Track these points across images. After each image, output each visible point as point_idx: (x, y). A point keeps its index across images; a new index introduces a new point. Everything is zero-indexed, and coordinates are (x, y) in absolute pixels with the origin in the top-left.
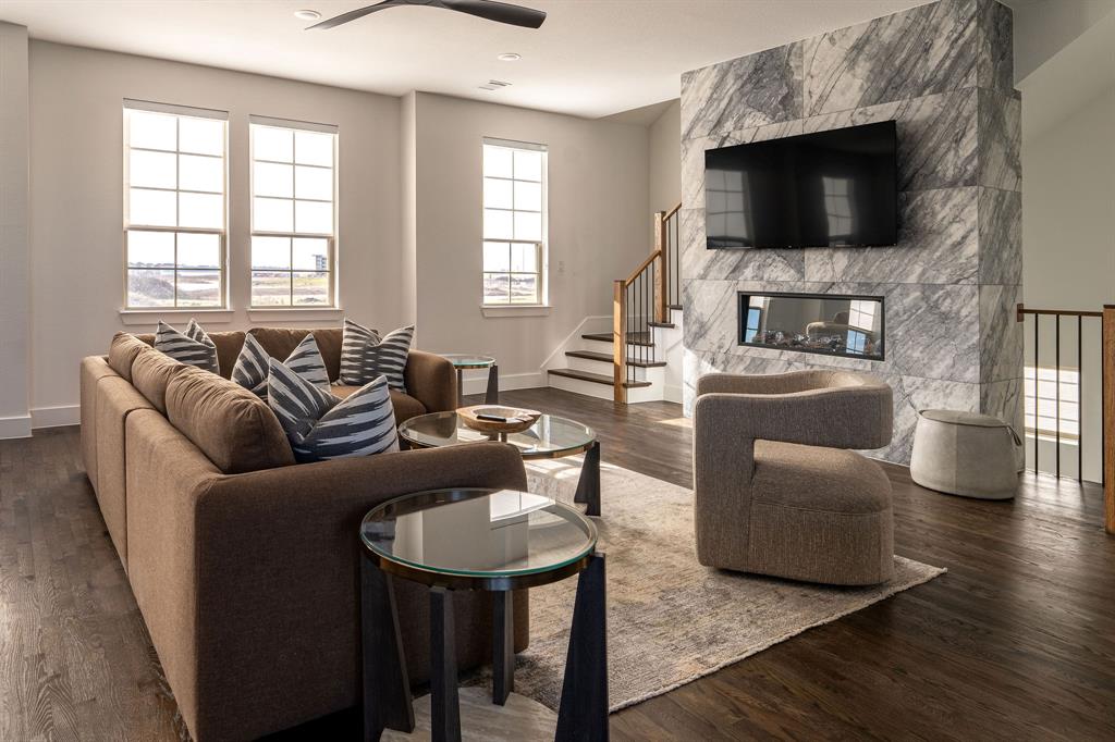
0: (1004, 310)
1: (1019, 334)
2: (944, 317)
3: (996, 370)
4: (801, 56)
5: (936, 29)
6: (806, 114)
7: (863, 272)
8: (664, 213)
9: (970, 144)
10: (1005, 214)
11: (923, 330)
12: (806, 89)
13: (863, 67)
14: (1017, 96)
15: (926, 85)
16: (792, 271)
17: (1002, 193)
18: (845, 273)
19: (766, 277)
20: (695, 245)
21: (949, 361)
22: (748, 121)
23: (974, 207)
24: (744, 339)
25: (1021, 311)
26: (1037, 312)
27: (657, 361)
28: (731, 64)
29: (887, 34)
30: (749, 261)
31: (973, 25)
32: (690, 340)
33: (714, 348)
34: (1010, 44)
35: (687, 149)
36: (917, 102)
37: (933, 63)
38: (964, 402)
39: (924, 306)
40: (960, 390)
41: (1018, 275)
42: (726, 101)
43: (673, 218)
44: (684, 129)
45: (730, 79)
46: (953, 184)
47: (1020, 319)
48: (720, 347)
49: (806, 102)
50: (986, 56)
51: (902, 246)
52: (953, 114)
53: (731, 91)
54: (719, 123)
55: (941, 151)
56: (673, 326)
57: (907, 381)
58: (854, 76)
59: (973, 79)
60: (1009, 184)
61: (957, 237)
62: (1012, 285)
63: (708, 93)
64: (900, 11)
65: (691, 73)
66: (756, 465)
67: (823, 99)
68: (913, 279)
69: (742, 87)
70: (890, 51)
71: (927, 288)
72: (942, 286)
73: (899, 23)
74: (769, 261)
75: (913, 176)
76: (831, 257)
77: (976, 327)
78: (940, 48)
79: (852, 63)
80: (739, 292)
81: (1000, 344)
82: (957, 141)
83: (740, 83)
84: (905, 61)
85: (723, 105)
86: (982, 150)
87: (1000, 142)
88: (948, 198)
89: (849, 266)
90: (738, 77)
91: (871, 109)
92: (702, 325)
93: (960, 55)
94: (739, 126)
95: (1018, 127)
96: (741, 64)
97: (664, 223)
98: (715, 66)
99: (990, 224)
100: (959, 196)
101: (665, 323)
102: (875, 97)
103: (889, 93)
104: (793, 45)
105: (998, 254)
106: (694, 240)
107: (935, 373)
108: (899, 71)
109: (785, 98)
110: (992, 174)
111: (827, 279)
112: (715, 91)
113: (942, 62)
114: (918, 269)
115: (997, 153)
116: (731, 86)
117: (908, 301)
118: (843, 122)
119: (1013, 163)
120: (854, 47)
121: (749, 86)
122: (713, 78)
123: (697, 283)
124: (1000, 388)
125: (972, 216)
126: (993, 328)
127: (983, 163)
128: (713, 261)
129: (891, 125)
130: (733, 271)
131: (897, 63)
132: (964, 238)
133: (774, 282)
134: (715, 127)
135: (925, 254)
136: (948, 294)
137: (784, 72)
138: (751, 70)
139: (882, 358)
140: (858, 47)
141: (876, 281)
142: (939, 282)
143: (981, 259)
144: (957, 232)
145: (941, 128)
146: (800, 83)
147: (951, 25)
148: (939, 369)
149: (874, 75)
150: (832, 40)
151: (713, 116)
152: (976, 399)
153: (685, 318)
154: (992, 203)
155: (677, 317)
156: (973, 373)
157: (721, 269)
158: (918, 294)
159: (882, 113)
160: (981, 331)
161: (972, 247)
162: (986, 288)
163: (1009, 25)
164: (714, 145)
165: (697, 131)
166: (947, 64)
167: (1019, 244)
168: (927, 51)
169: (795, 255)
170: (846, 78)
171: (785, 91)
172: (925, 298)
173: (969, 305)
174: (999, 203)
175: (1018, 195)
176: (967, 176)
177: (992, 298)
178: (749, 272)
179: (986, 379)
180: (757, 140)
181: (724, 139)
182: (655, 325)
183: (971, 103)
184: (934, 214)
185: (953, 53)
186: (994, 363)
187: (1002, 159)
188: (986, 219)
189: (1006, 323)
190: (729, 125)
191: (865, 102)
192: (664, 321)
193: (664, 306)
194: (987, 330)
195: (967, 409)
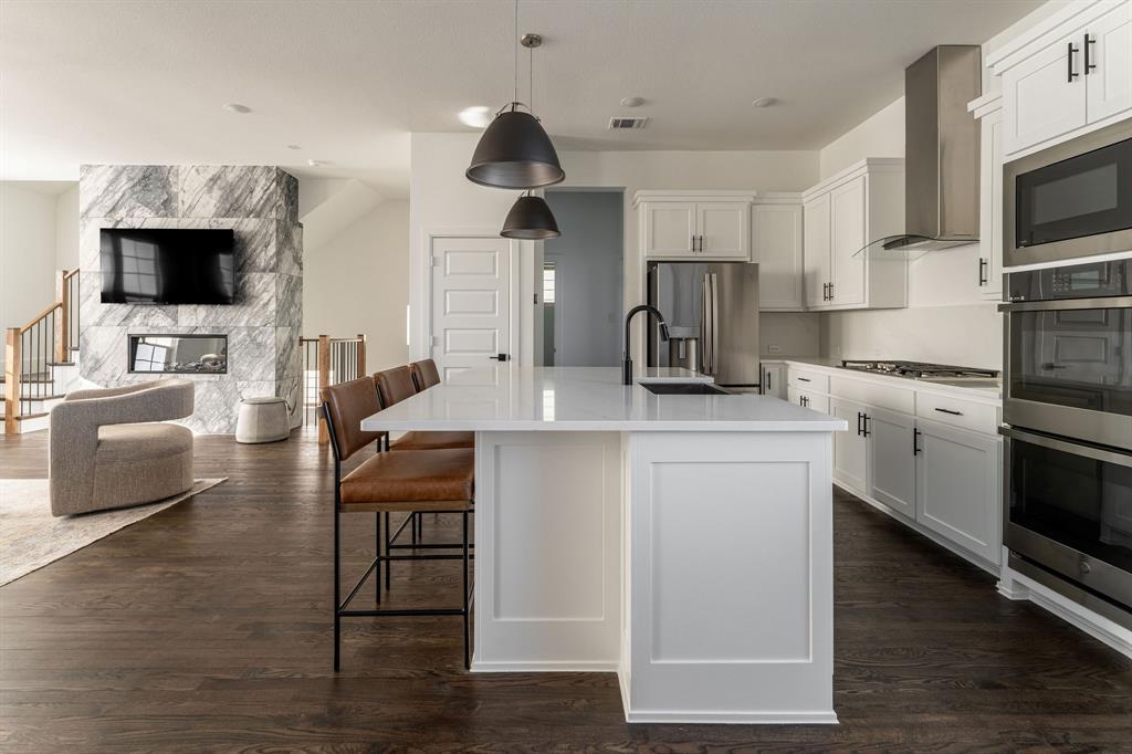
0: (291, 340)
1: (300, 352)
2: (259, 345)
3: (286, 373)
4: (177, 176)
5: (256, 181)
6: (180, 216)
7: (215, 320)
8: (65, 272)
9: (272, 249)
10: (293, 287)
11: (248, 354)
12: (180, 199)
13: (217, 193)
14: (301, 226)
15: (251, 212)
16: (169, 320)
17: (291, 277)
18: (204, 320)
19: (150, 324)
20: (91, 299)
21: (261, 370)
22: (137, 212)
23: (273, 284)
24: (133, 369)
25: (301, 340)
26: (307, 340)
27: (56, 394)
28: (124, 168)
29: (231, 177)
30: (138, 312)
31: (274, 184)
32: (86, 374)
33: (108, 378)
34: (297, 197)
35: (85, 225)
36: (246, 220)
37: (255, 201)
38: (267, 392)
39: (248, 339)
40: (266, 385)
41: (300, 322)
42: (120, 194)
43: (75, 278)
44: (83, 208)
45: (124, 179)
46: (264, 271)
47: (301, 345)
48: (113, 376)
49: (182, 208)
50: (282, 202)
51: (238, 304)
52: (265, 231)
53: (124, 189)
54: (113, 209)
55: (258, 251)
56: (73, 364)
57: (239, 384)
58: (211, 197)
59: (274, 213)
60: (295, 272)
61: (266, 301)
62: (296, 326)
63: (106, 184)
64: (239, 165)
65: (91, 166)
66: (99, 443)
67: (191, 208)
68: (243, 324)
69: (134, 186)
70: (232, 188)
71: (251, 329)
72: (258, 328)
73: (237, 172)
74: (153, 312)
75: (244, 263)
76: (196, 310)
77: (274, 350)
78: (258, 193)
79: (210, 190)
80: (129, 335)
81: (288, 359)
82: (266, 247)
83: (131, 183)
84: (240, 195)
85: (117, 197)
86: (278, 253)
87: (290, 249)
88: (262, 277)
89: (207, 316)
90: (130, 179)
91: (221, 220)
92: (97, 361)
93: (268, 199)
94: (130, 213)
95: (301, 242)
96: (133, 170)
97: (65, 281)
98: (111, 167)
99: (283, 293)
100: (268, 277)
101: (66, 362)
102: (223, 213)
103: (232, 212)
104: (172, 167)
105: (288, 310)
106: (90, 295)
107: (253, 378)
108: (237, 200)
109: (165, 201)
110: (285, 266)
111: (193, 324)
112: (111, 185)
113: (259, 201)
114: (246, 318)
115: (288, 255)
116: (124, 184)
117: (240, 337)
118: (203, 225)
119: (298, 261)
120: (211, 180)
121: (138, 188)
122: (109, 175)
123: (94, 328)
124: (289, 382)
125: (272, 288)
126: (284, 350)
127: (279, 261)
128: (107, 312)
129: (230, 232)
130: (124, 320)
131: (236, 195)
132: (269, 300)
133: (157, 327)
134: (110, 211)
135: (249, 309)
136: (261, 332)
137: (165, 185)
138: (141, 175)
139: (225, 373)
140: (214, 180)
141: (222, 325)
142: (258, 324)
143: (277, 312)
144: (266, 297)
145: (259, 238)
146: (176, 194)
147: (264, 182)
148: (256, 375)
149: (224, 199)
150: (197, 170)
151: (109, 204)
152: (274, 390)
153: (81, 357)
154: (284, 282)
155: (75, 357)
156: (272, 376)
157: (114, 318)
158: (245, 333)
159: (227, 224)
160: (277, 352)
161: (273, 306)
162: (280, 329)
163: (296, 188)
164: (110, 226)
165: (93, 213)
166: (262, 202)
167: (301, 304)
168: (251, 192)
169: (171, 308)
170: (206, 197)
171: (166, 197)
172: (249, 335)
173: (272, 338)
174: (289, 283)
175: (301, 279)
176: (271, 267)
177: (284, 334)
178: (137, 320)
179: (279, 378)
180: (143, 227)
181: (118, 222)
182: (54, 364)
183: (273, 227)
184: (254, 287)
185: (265, 197)
186: (284, 369)
187: (291, 259)
188: (280, 291)
189: (292, 347)
190: (122, 213)
191: (217, 215)
192: (65, 360)
193: (65, 348)
194: (281, 351)
195: (269, 395)
